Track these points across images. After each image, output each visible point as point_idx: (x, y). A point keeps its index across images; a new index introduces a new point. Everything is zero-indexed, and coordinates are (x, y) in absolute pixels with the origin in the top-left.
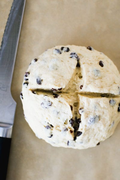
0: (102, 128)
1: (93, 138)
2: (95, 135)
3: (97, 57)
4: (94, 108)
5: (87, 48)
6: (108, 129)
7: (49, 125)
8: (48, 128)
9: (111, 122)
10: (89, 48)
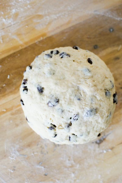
0: (100, 120)
1: (92, 130)
2: (94, 127)
3: (84, 55)
4: (90, 101)
5: (73, 48)
6: (106, 121)
7: (52, 126)
8: (51, 130)
9: (108, 114)
10: (75, 47)
